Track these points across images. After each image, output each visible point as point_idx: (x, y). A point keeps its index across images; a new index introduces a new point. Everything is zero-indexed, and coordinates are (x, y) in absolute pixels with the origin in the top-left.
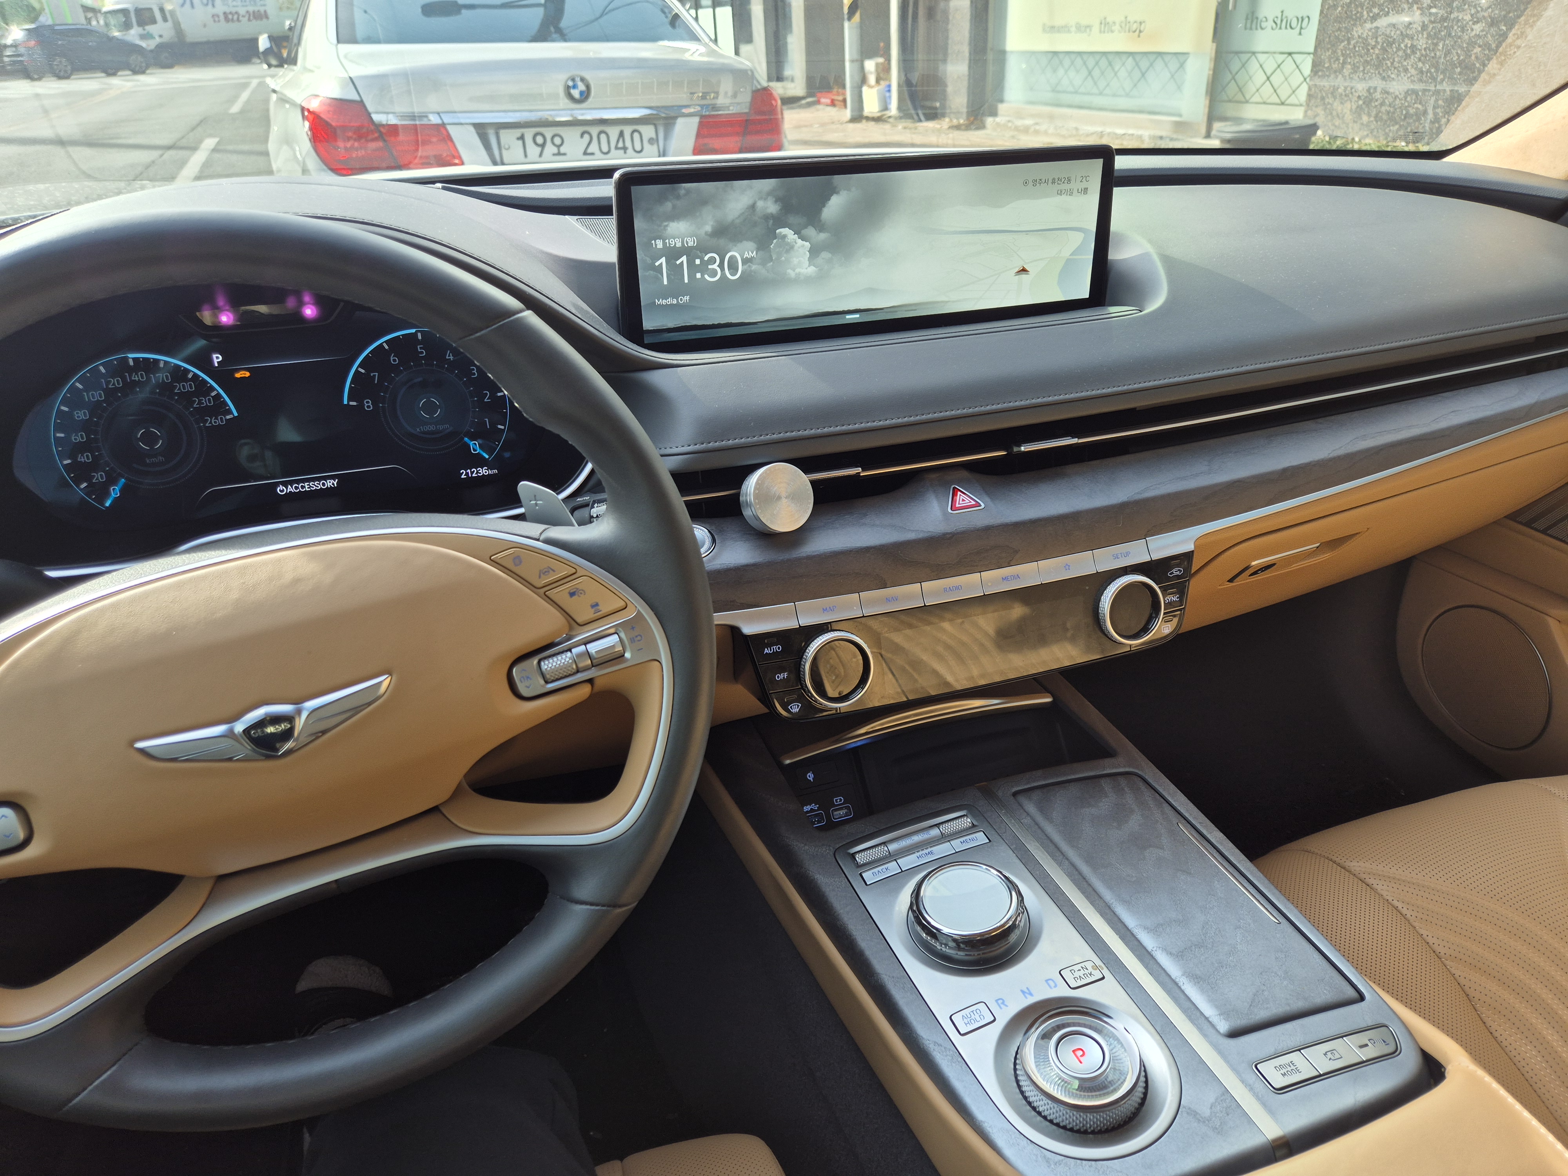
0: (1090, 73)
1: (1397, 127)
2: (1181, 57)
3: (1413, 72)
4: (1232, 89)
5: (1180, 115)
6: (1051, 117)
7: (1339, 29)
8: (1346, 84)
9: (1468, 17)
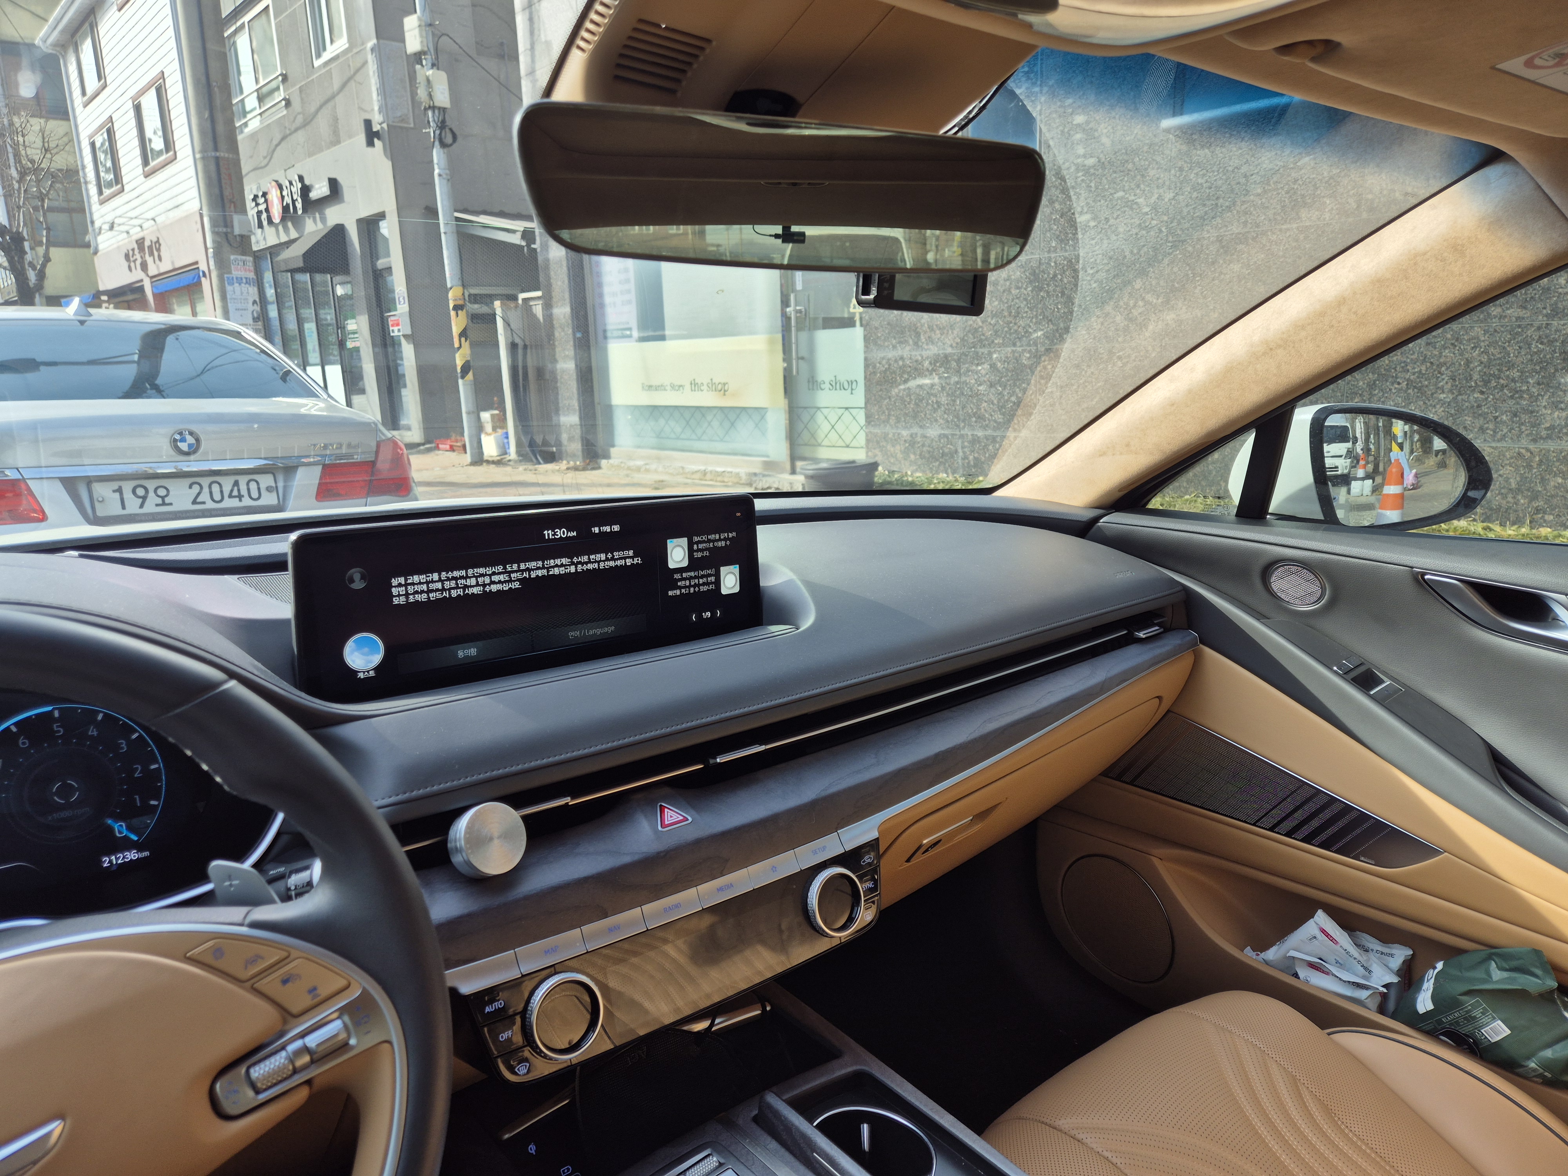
0: (688, 423)
1: (937, 463)
2: (760, 412)
3: (941, 421)
4: (806, 436)
5: (768, 456)
6: (659, 459)
7: (881, 390)
8: (894, 431)
9: (973, 381)
